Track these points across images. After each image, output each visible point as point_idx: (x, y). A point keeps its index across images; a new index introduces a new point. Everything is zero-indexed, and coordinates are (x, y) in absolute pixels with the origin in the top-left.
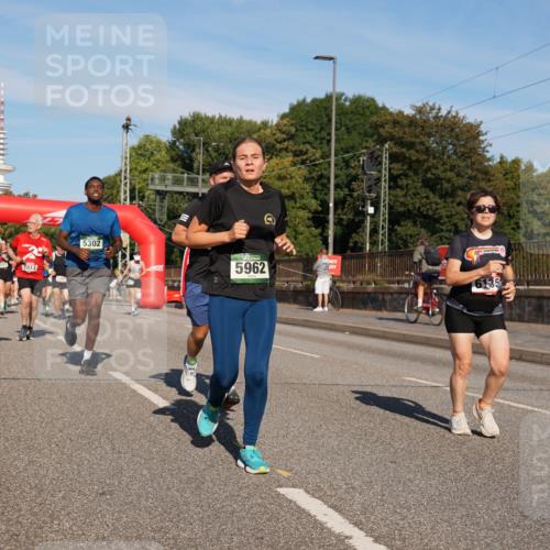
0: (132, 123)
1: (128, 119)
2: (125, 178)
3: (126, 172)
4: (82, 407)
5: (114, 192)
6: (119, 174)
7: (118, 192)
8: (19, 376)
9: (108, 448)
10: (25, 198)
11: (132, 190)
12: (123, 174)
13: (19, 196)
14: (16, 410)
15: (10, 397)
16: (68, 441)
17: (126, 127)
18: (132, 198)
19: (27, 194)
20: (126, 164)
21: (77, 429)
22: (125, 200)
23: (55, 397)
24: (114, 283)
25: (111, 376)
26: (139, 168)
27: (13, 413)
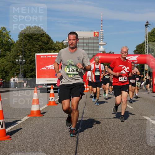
0: (149, 24)
1: (147, 22)
2: (146, 44)
3: (146, 42)
4: (134, 129)
5: (142, 50)
6: (144, 43)
7: (144, 50)
8: (111, 117)
9: (145, 145)
10: (110, 54)
11: (149, 49)
12: (146, 43)
13: (108, 53)
14: (110, 129)
15: (108, 125)
16: (130, 142)
17: (147, 26)
18: (149, 52)
19: (110, 52)
20: (146, 40)
21: (133, 137)
22: (146, 53)
23: (124, 125)
24: (143, 84)
25: (144, 118)
26: (152, 40)
27: (110, 131)
